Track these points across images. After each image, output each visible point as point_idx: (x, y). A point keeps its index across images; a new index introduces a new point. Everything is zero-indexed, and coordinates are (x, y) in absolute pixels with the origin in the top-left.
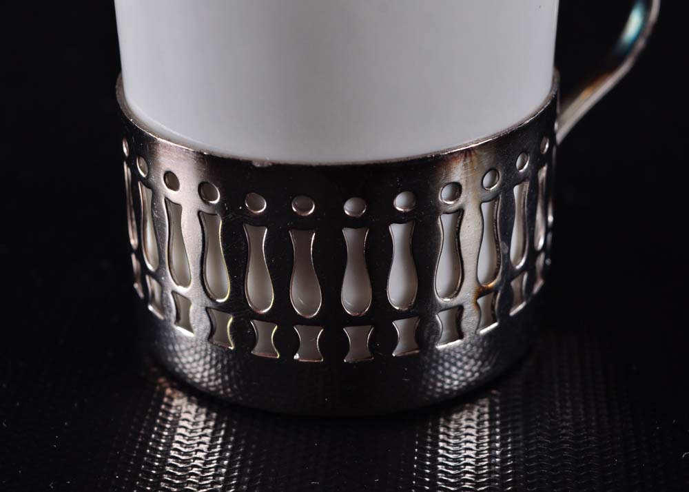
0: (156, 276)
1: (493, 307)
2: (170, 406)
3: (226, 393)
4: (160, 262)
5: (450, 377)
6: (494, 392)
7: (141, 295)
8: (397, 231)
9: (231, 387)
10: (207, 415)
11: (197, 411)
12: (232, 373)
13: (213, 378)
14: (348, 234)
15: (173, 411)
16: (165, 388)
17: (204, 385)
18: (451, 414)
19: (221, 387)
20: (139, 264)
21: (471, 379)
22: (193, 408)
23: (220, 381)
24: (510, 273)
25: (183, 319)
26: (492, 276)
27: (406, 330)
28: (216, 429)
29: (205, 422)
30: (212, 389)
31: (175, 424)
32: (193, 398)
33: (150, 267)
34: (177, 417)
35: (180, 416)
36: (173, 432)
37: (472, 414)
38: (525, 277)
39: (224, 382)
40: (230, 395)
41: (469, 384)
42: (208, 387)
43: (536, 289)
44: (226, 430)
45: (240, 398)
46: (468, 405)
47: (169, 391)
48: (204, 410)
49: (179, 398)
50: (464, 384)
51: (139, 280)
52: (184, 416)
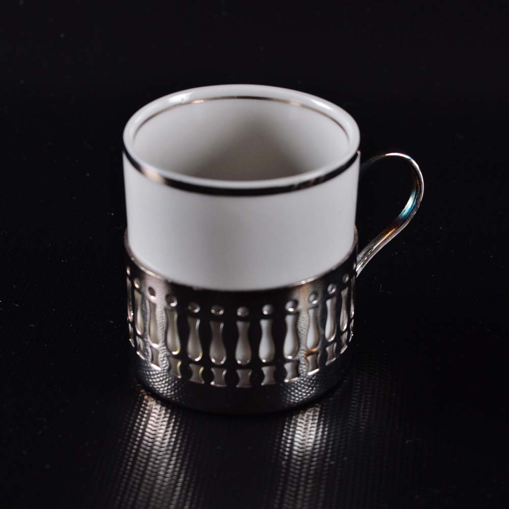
0: (142, 337)
1: (316, 361)
2: (146, 405)
3: (176, 400)
4: (144, 330)
5: (294, 396)
6: (317, 405)
7: (133, 345)
8: (264, 324)
9: (179, 396)
10: (166, 410)
11: (160, 408)
12: (180, 389)
13: (169, 391)
14: (240, 324)
15: (148, 408)
16: (144, 395)
17: (165, 395)
18: (292, 416)
19: (173, 396)
20: (132, 329)
21: (305, 397)
22: (158, 407)
23: (173, 393)
24: (326, 343)
25: (155, 360)
26: (316, 345)
27: (269, 372)
28: (170, 418)
29: (165, 414)
30: (169, 397)
31: (149, 415)
32: (159, 401)
33: (139, 333)
34: (150, 411)
35: (151, 411)
36: (148, 419)
37: (304, 416)
38: (335, 345)
39: (175, 393)
40: (178, 401)
41: (304, 400)
42: (167, 396)
43: (342, 351)
44: (176, 419)
45: (183, 402)
46: (302, 411)
47: (146, 397)
48: (164, 408)
49: (151, 401)
50: (301, 399)
51: (132, 337)
52: (154, 411)
